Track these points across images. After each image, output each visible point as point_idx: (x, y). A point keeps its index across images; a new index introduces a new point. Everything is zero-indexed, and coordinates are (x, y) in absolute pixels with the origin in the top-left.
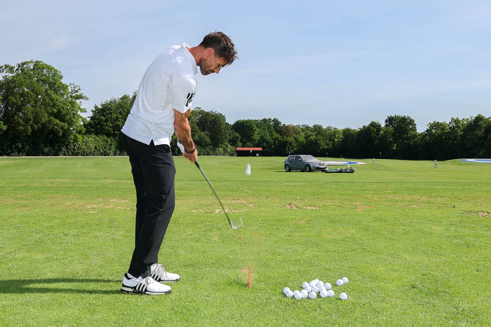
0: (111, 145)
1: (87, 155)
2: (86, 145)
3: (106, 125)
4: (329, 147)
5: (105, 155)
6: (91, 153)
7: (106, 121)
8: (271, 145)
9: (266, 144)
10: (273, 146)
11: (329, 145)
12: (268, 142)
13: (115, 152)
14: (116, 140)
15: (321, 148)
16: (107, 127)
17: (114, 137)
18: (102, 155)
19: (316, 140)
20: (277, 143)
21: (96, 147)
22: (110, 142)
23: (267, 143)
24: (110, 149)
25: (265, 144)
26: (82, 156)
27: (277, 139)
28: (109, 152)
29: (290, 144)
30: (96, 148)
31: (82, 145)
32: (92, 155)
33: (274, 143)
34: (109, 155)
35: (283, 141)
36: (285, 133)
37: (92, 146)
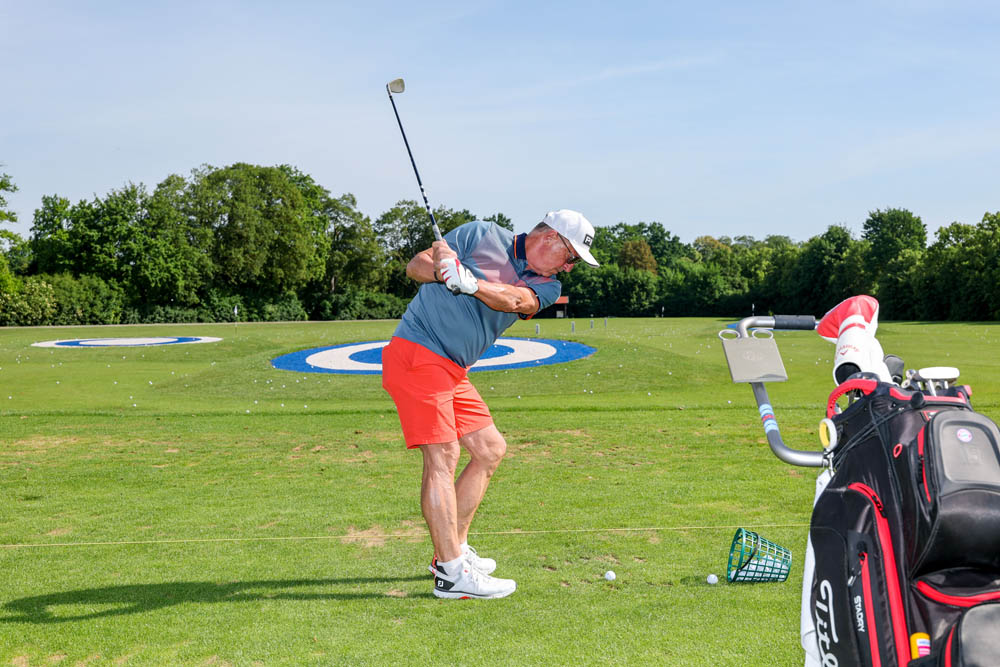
0: (109, 298)
1: (36, 324)
2: (28, 301)
3: (101, 252)
4: (740, 292)
5: (95, 323)
6: (44, 318)
7: (103, 240)
8: (595, 290)
9: (583, 287)
10: (600, 293)
11: (740, 287)
12: (589, 283)
13: (124, 315)
14: (124, 286)
15: (717, 295)
16: (102, 256)
17: (120, 280)
18: (83, 323)
19: (706, 276)
20: (610, 284)
21: (58, 304)
22: (105, 291)
23: (586, 284)
24: (106, 308)
25: (579, 287)
26: (22, 325)
27: (610, 275)
28: (105, 314)
29: (643, 286)
30: (60, 307)
31: (16, 302)
32: (53, 324)
33: (604, 286)
34: (104, 323)
35: (626, 281)
36: (632, 259)
37: (48, 303)
